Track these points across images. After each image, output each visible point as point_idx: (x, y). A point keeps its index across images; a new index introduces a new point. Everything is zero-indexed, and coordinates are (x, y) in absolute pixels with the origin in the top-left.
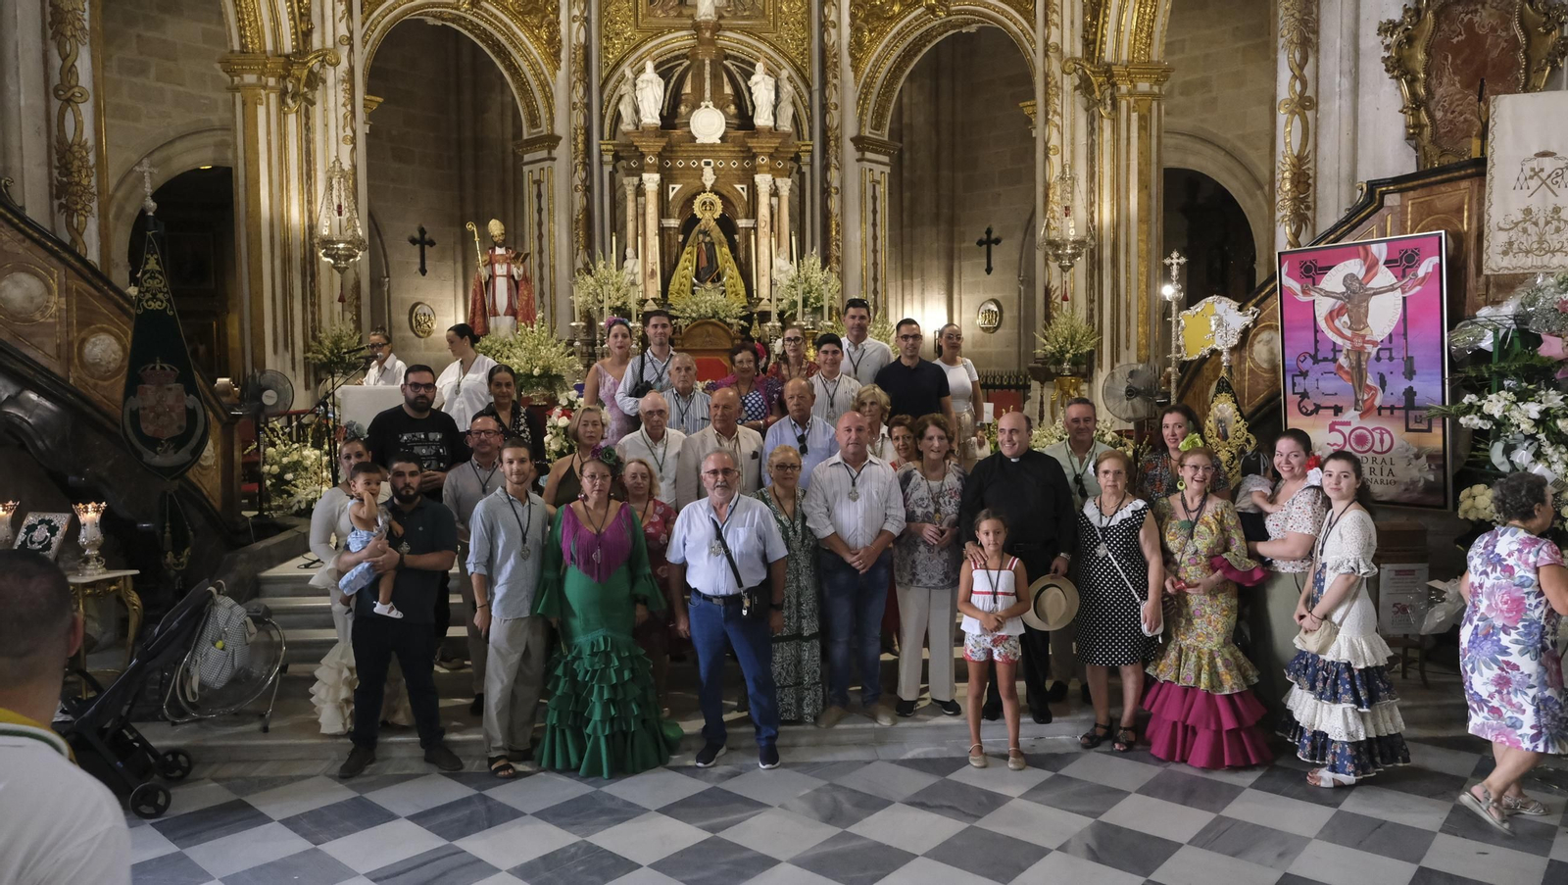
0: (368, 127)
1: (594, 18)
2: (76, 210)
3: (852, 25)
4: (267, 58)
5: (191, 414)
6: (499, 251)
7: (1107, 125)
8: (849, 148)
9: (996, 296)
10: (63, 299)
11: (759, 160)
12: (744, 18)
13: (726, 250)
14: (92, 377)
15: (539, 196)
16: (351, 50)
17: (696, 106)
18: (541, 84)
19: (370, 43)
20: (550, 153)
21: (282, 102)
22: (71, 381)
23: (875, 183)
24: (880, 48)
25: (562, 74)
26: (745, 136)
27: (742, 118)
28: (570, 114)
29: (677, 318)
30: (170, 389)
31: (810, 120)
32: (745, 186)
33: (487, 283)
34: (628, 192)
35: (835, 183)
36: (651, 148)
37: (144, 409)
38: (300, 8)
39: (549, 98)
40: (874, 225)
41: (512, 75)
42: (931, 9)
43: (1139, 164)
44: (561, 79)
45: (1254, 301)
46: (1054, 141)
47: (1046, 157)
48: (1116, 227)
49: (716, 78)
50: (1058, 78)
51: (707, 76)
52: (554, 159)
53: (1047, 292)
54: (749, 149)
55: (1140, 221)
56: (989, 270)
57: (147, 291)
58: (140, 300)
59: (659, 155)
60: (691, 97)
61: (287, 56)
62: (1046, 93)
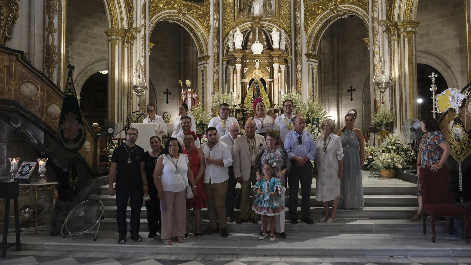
0: (150, 53)
1: (221, 19)
2: (51, 67)
3: (305, 18)
4: (119, 30)
5: (80, 131)
6: (189, 90)
7: (396, 42)
8: (304, 58)
9: (354, 108)
10: (42, 93)
11: (274, 59)
12: (269, 17)
13: (263, 89)
14: (50, 118)
15: (203, 75)
16: (145, 28)
17: (253, 42)
18: (204, 40)
19: (151, 27)
20: (206, 61)
21: (123, 44)
22: (43, 120)
23: (313, 69)
24: (314, 24)
25: (211, 36)
26: (270, 51)
27: (269, 46)
28: (213, 49)
29: (247, 111)
30: (74, 122)
31: (291, 49)
32: (269, 68)
33: (185, 100)
34: (231, 71)
35: (300, 69)
36: (238, 56)
37: (65, 129)
38: (129, 15)
39: (206, 44)
40: (313, 82)
41: (195, 38)
42: (332, 10)
43: (409, 56)
44: (210, 39)
45: (467, 89)
46: (377, 50)
47: (374, 55)
48: (400, 78)
49: (260, 33)
50: (377, 29)
51: (257, 33)
52: (208, 63)
53: (375, 102)
54: (271, 56)
55: (409, 75)
56: (352, 100)
57: (68, 89)
58: (65, 92)
59: (241, 58)
60: (252, 40)
61: (125, 30)
62: (373, 34)
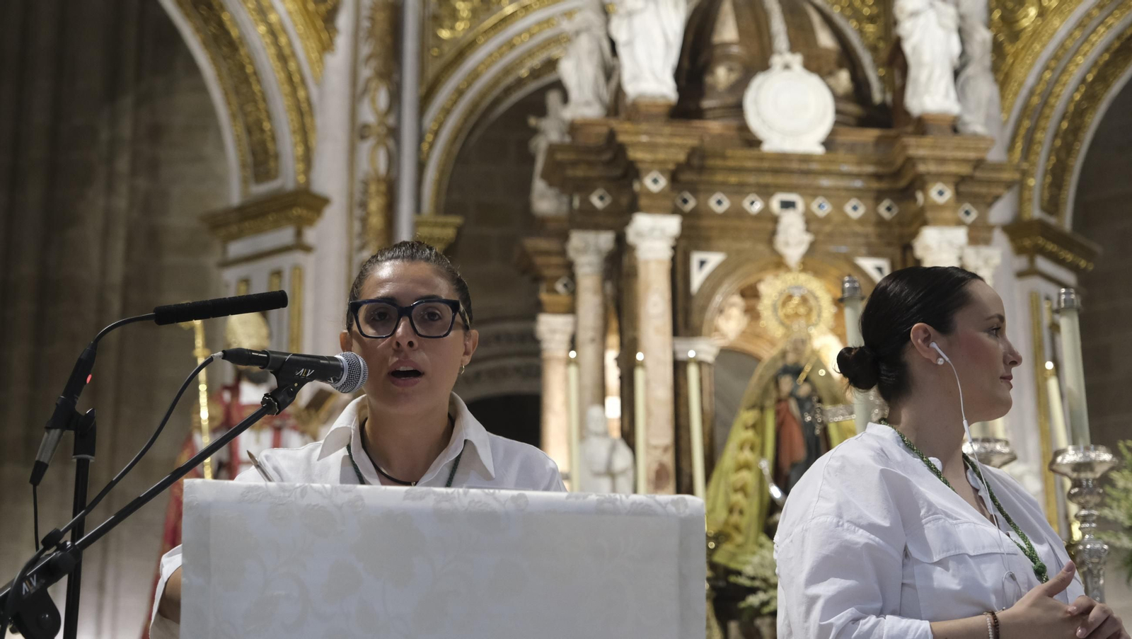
11: (933, 192)
18: (288, 79)
20: (299, 234)
24: (1064, 29)
25: (338, 60)
26: (885, 138)
28: (354, 149)
36: (656, 153)
49: (793, 11)
52: (307, 249)
59: (674, 174)
60: (738, 51)
